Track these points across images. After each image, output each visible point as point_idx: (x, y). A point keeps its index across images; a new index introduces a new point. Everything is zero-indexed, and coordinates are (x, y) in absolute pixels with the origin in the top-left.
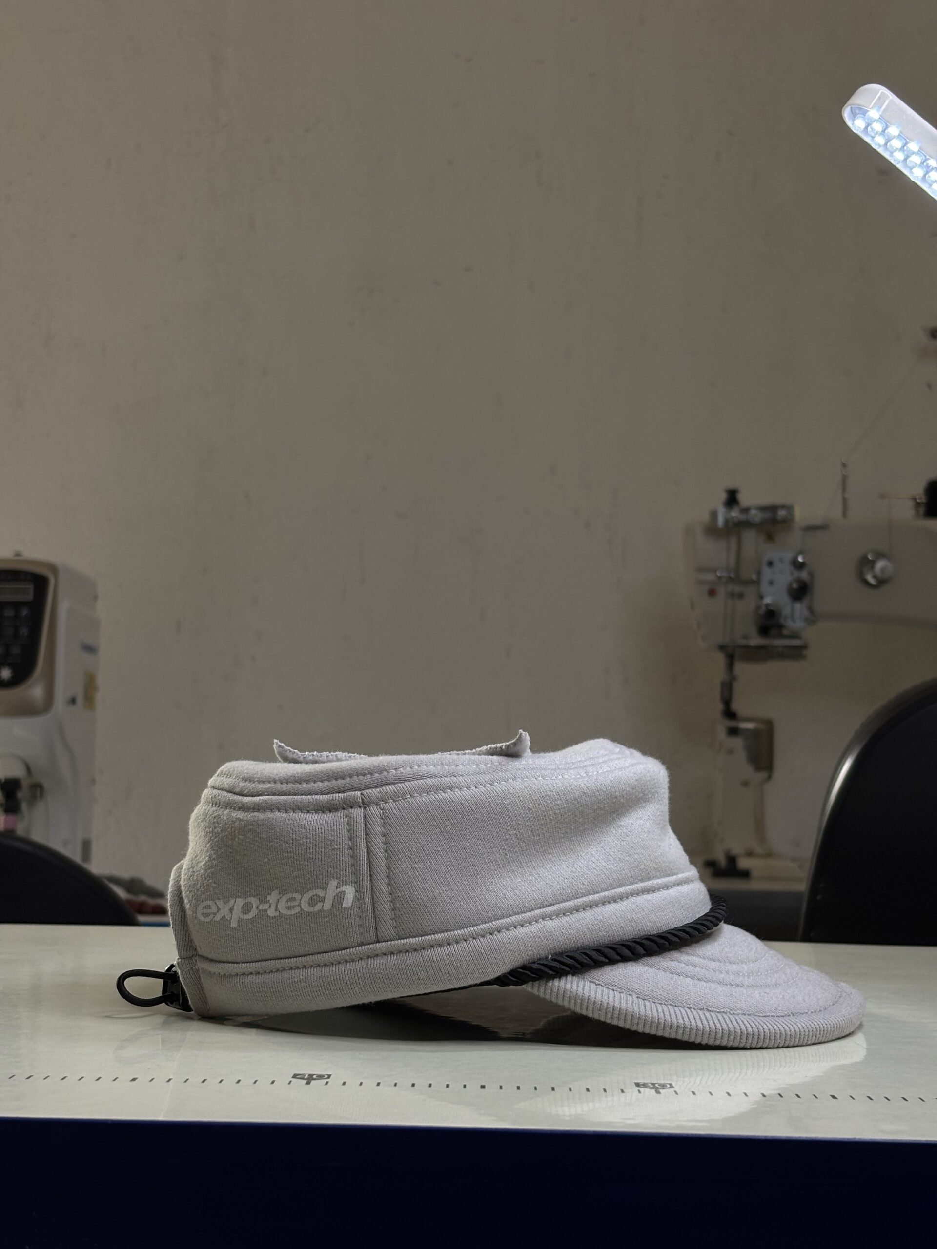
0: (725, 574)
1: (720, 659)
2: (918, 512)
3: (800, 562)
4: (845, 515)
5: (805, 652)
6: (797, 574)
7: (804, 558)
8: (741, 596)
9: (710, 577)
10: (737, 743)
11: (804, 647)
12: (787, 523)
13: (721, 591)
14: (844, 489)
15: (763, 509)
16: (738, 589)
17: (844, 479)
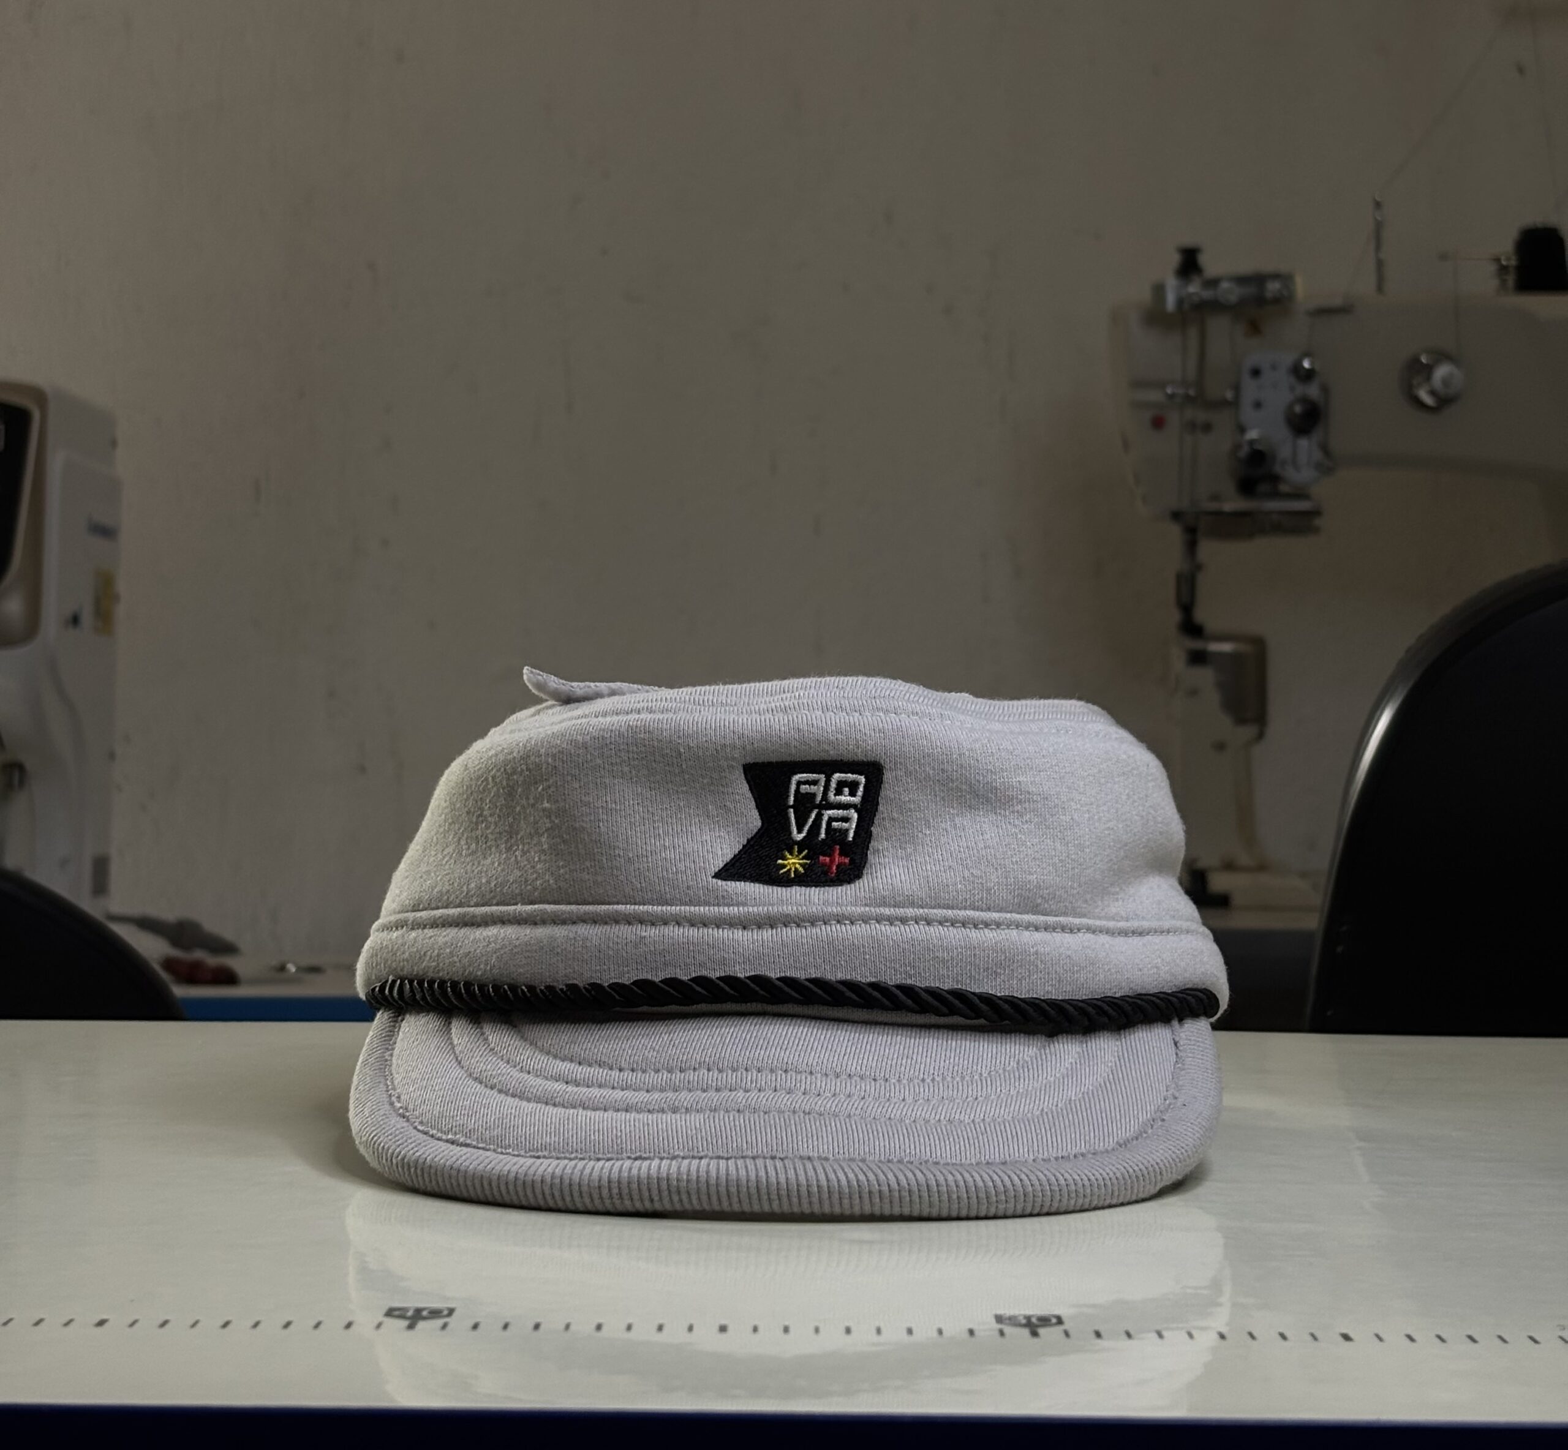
0: (1180, 391)
1: (1175, 533)
2: (1503, 282)
3: (1303, 368)
4: (1380, 288)
5: (1317, 522)
6: (1300, 390)
7: (1312, 363)
8: (1207, 428)
9: (1155, 396)
10: (1205, 676)
11: (1316, 513)
12: (1283, 302)
13: (1174, 419)
14: (1378, 247)
15: (1241, 280)
16: (1202, 416)
17: (1379, 227)
